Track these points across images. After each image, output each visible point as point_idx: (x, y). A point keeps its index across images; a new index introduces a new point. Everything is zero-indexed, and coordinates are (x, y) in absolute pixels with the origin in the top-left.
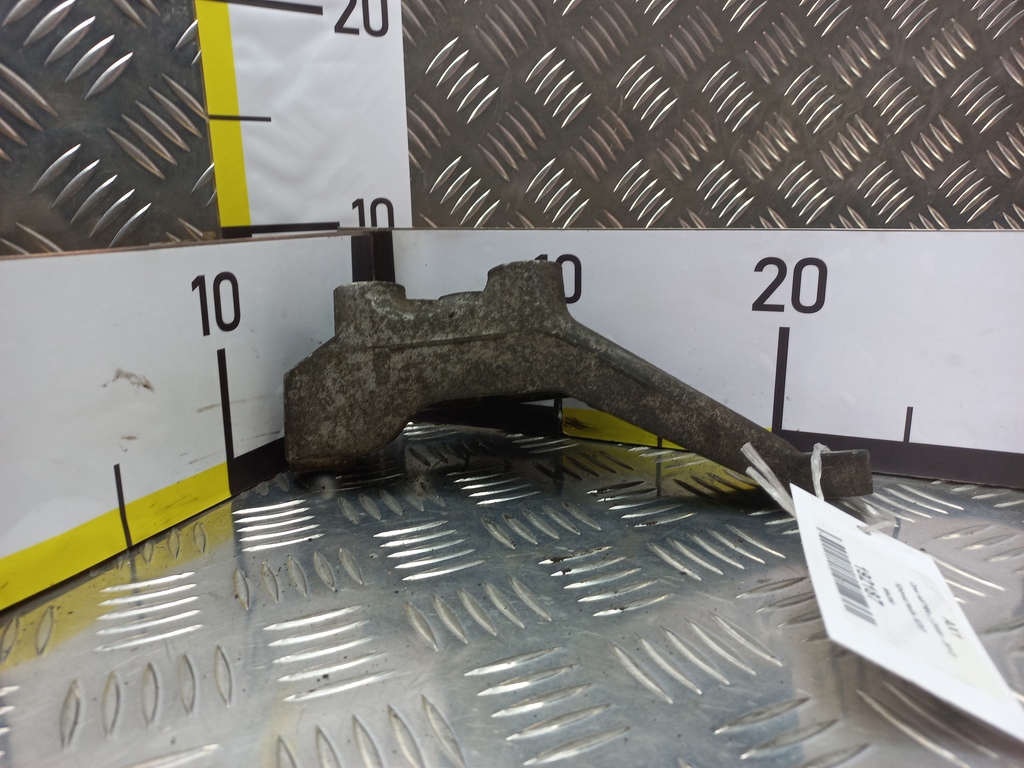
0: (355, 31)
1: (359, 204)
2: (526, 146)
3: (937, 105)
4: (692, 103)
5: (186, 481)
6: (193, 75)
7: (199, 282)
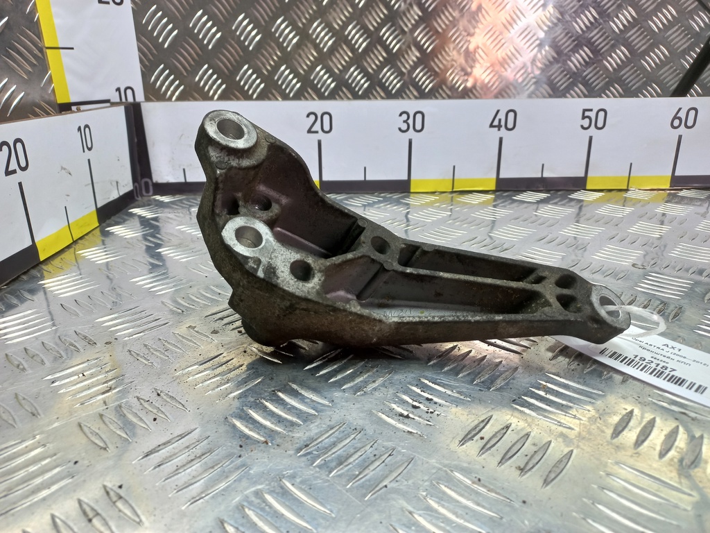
0: (108, 3)
1: (118, 90)
2: (193, 58)
3: (375, 40)
4: (268, 36)
5: (85, 215)
6: (35, 27)
7: (79, 129)
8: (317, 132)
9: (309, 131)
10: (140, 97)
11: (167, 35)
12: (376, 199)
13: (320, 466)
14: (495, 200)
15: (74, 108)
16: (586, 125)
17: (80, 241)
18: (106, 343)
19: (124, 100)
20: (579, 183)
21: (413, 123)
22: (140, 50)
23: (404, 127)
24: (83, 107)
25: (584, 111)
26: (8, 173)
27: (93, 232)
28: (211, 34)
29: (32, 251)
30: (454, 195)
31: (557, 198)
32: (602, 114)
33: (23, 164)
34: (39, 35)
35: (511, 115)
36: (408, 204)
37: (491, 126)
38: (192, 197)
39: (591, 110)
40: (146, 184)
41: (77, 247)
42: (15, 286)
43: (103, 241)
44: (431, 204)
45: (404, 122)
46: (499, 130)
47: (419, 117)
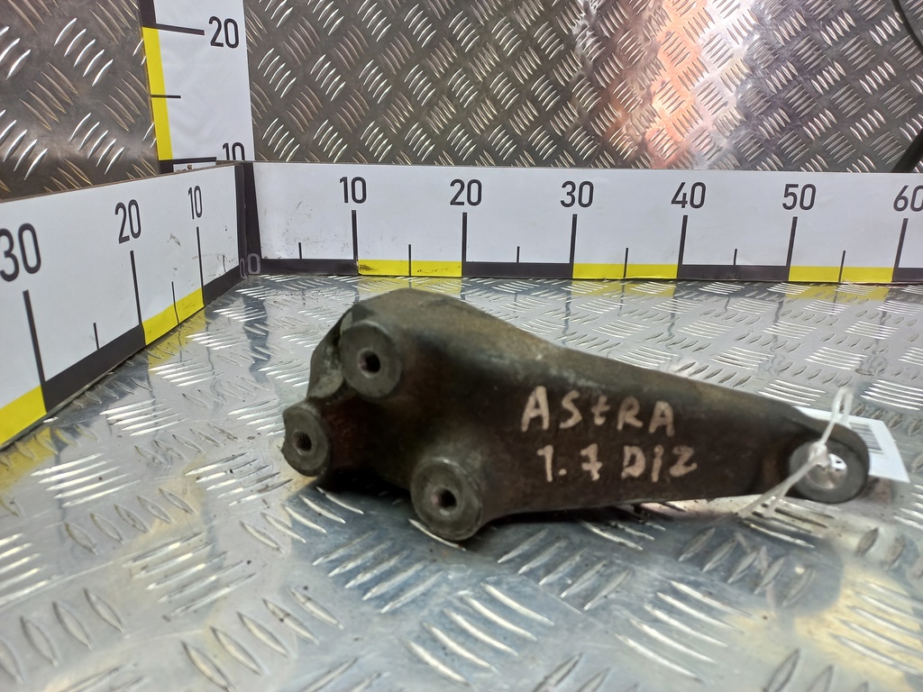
0: (221, 45)
1: (226, 146)
2: (312, 112)
3: (525, 94)
4: (400, 88)
5: (191, 295)
6: (141, 72)
7: (190, 191)
8: (462, 204)
9: (454, 202)
10: (250, 156)
11: (284, 83)
12: (531, 286)
13: (525, 574)
14: (676, 292)
15: (176, 167)
16: (789, 204)
17: (185, 324)
18: (249, 438)
19: (231, 158)
20: (778, 274)
21: (579, 196)
22: (253, 100)
23: (568, 200)
24: (194, 165)
25: (788, 186)
26: (123, 239)
27: (199, 314)
28: (334, 85)
29: (138, 332)
30: (626, 283)
31: (753, 291)
32: (809, 191)
33: (136, 231)
34: (145, 81)
35: (698, 189)
36: (569, 293)
37: (674, 202)
38: (308, 277)
39: (796, 186)
40: (254, 260)
41: (183, 330)
42: (123, 372)
43: (208, 323)
44: (601, 293)
45: (568, 194)
46: (683, 207)
47: (586, 189)
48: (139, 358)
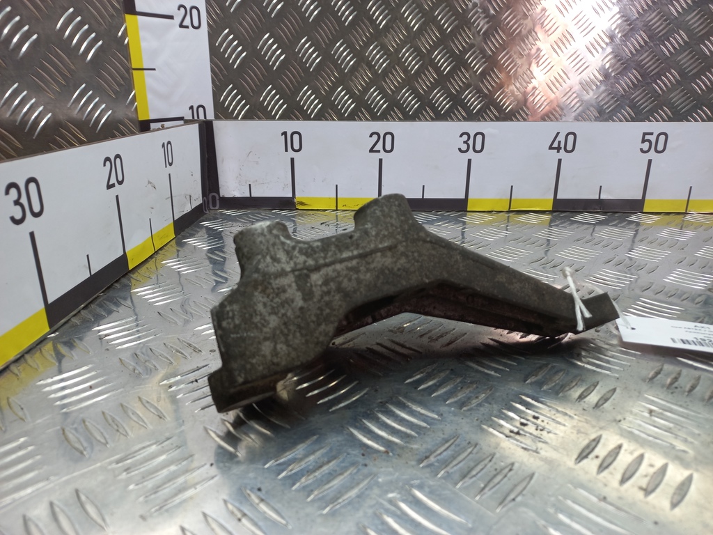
0: (187, 27)
1: (191, 108)
2: (259, 79)
3: (427, 61)
4: (329, 59)
5: (164, 225)
6: (125, 50)
7: (163, 146)
8: (379, 151)
9: (372, 150)
10: (210, 116)
11: (237, 56)
12: (434, 217)
13: (443, 478)
14: (551, 221)
15: (153, 126)
16: (646, 149)
17: (160, 252)
18: (211, 351)
19: (196, 118)
20: (635, 206)
21: (472, 144)
22: (213, 71)
23: (464, 147)
24: (167, 124)
25: (645, 134)
26: (110, 186)
27: (171, 243)
28: (276, 56)
29: (123, 260)
30: (511, 214)
31: (616, 220)
32: (662, 138)
33: (120, 179)
34: (128, 57)
35: (571, 138)
36: (464, 223)
37: (551, 148)
38: (257, 211)
39: (652, 134)
40: (214, 198)
41: (159, 257)
42: (111, 293)
43: (178, 251)
44: (490, 223)
45: (465, 142)
46: (558, 152)
47: (479, 138)
48: (124, 281)
